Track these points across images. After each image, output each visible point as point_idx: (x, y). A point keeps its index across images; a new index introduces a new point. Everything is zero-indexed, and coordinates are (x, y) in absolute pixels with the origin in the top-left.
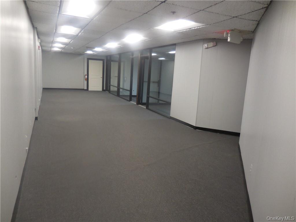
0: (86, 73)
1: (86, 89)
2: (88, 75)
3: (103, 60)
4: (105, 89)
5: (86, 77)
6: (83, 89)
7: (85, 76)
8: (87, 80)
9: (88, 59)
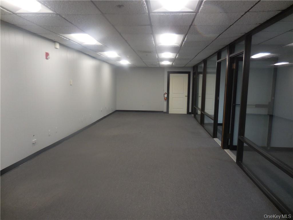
0: (166, 91)
1: (166, 111)
2: (168, 93)
3: (189, 73)
4: (190, 111)
5: (166, 96)
6: (162, 112)
7: (164, 94)
8: (167, 99)
9: (169, 73)
